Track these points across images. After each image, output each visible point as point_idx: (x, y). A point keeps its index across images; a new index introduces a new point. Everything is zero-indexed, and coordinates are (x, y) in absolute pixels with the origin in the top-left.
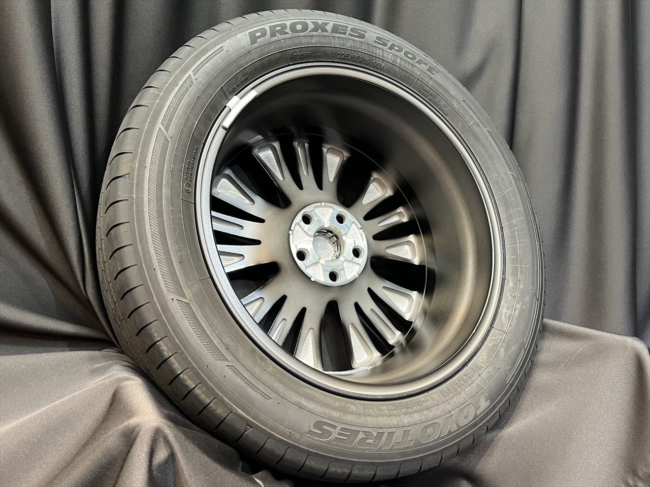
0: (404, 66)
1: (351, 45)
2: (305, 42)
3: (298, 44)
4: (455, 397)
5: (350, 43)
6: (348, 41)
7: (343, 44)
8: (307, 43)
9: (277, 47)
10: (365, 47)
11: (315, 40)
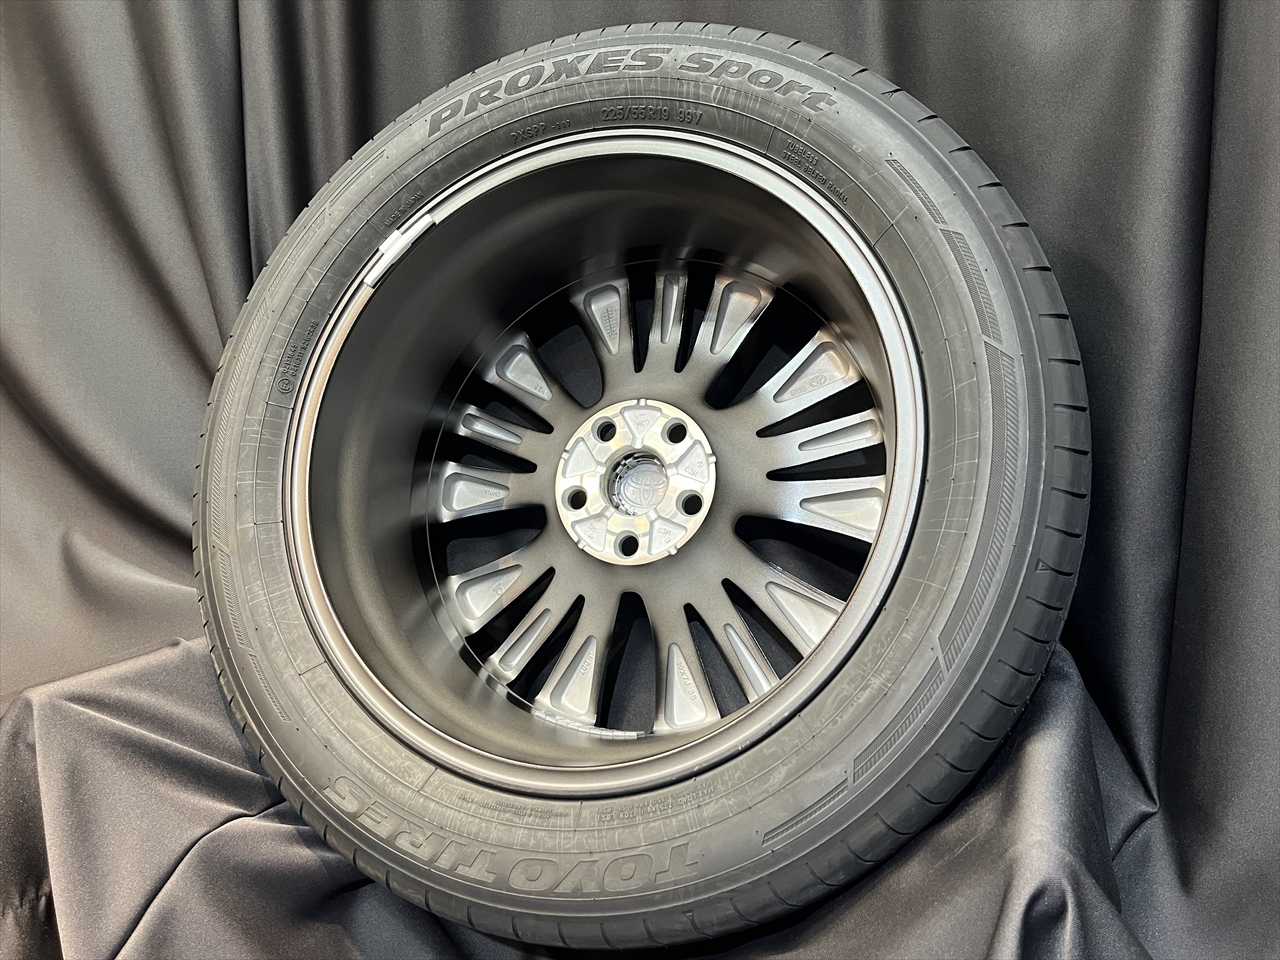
0: (745, 107)
1: (626, 88)
2: (530, 105)
3: (517, 113)
4: (620, 830)
5: (623, 85)
6: (621, 83)
7: (609, 92)
8: (535, 107)
9: (474, 130)
10: (657, 86)
11: (551, 97)
